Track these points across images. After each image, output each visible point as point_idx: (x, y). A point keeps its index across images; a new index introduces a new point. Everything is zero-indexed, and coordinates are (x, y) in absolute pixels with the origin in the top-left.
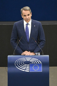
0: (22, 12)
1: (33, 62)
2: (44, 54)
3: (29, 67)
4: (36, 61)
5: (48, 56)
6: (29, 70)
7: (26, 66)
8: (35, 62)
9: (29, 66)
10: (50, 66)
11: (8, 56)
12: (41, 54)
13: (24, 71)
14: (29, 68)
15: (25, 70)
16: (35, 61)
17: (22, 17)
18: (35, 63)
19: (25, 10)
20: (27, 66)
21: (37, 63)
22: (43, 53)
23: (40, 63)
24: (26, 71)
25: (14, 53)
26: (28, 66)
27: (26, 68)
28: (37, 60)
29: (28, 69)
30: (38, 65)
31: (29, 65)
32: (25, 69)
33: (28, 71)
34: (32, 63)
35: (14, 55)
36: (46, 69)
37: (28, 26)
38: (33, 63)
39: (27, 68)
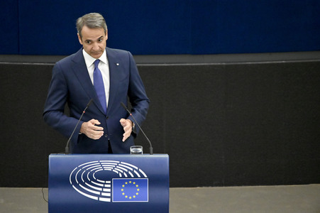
0: (81, 29)
1: (122, 174)
2: (155, 152)
3: (111, 188)
4: (133, 172)
5: (166, 156)
6: (110, 197)
7: (102, 185)
8: (127, 173)
9: (111, 184)
10: (170, 187)
11: (51, 156)
12: (146, 151)
13: (96, 198)
14: (111, 192)
15: (100, 196)
16: (129, 170)
17: (80, 41)
18: (129, 176)
19: (90, 27)
20: (106, 186)
21: (135, 176)
22: (151, 149)
23: (142, 176)
24: (101, 199)
25: (67, 148)
26: (109, 186)
27: (101, 192)
28: (134, 169)
29: (109, 195)
30: (138, 182)
31: (110, 182)
32: (99, 193)
33: (109, 200)
34: (121, 176)
35: (66, 154)
36: (160, 193)
37: (100, 67)
38: (123, 176)
39: (105, 190)
